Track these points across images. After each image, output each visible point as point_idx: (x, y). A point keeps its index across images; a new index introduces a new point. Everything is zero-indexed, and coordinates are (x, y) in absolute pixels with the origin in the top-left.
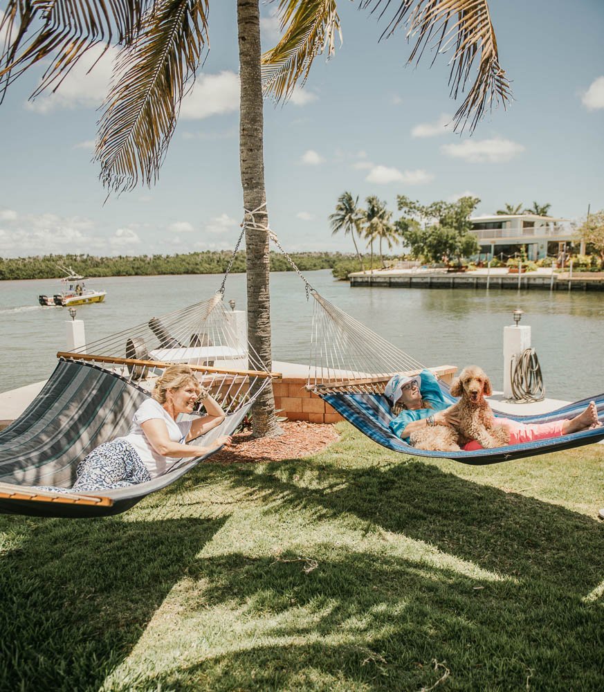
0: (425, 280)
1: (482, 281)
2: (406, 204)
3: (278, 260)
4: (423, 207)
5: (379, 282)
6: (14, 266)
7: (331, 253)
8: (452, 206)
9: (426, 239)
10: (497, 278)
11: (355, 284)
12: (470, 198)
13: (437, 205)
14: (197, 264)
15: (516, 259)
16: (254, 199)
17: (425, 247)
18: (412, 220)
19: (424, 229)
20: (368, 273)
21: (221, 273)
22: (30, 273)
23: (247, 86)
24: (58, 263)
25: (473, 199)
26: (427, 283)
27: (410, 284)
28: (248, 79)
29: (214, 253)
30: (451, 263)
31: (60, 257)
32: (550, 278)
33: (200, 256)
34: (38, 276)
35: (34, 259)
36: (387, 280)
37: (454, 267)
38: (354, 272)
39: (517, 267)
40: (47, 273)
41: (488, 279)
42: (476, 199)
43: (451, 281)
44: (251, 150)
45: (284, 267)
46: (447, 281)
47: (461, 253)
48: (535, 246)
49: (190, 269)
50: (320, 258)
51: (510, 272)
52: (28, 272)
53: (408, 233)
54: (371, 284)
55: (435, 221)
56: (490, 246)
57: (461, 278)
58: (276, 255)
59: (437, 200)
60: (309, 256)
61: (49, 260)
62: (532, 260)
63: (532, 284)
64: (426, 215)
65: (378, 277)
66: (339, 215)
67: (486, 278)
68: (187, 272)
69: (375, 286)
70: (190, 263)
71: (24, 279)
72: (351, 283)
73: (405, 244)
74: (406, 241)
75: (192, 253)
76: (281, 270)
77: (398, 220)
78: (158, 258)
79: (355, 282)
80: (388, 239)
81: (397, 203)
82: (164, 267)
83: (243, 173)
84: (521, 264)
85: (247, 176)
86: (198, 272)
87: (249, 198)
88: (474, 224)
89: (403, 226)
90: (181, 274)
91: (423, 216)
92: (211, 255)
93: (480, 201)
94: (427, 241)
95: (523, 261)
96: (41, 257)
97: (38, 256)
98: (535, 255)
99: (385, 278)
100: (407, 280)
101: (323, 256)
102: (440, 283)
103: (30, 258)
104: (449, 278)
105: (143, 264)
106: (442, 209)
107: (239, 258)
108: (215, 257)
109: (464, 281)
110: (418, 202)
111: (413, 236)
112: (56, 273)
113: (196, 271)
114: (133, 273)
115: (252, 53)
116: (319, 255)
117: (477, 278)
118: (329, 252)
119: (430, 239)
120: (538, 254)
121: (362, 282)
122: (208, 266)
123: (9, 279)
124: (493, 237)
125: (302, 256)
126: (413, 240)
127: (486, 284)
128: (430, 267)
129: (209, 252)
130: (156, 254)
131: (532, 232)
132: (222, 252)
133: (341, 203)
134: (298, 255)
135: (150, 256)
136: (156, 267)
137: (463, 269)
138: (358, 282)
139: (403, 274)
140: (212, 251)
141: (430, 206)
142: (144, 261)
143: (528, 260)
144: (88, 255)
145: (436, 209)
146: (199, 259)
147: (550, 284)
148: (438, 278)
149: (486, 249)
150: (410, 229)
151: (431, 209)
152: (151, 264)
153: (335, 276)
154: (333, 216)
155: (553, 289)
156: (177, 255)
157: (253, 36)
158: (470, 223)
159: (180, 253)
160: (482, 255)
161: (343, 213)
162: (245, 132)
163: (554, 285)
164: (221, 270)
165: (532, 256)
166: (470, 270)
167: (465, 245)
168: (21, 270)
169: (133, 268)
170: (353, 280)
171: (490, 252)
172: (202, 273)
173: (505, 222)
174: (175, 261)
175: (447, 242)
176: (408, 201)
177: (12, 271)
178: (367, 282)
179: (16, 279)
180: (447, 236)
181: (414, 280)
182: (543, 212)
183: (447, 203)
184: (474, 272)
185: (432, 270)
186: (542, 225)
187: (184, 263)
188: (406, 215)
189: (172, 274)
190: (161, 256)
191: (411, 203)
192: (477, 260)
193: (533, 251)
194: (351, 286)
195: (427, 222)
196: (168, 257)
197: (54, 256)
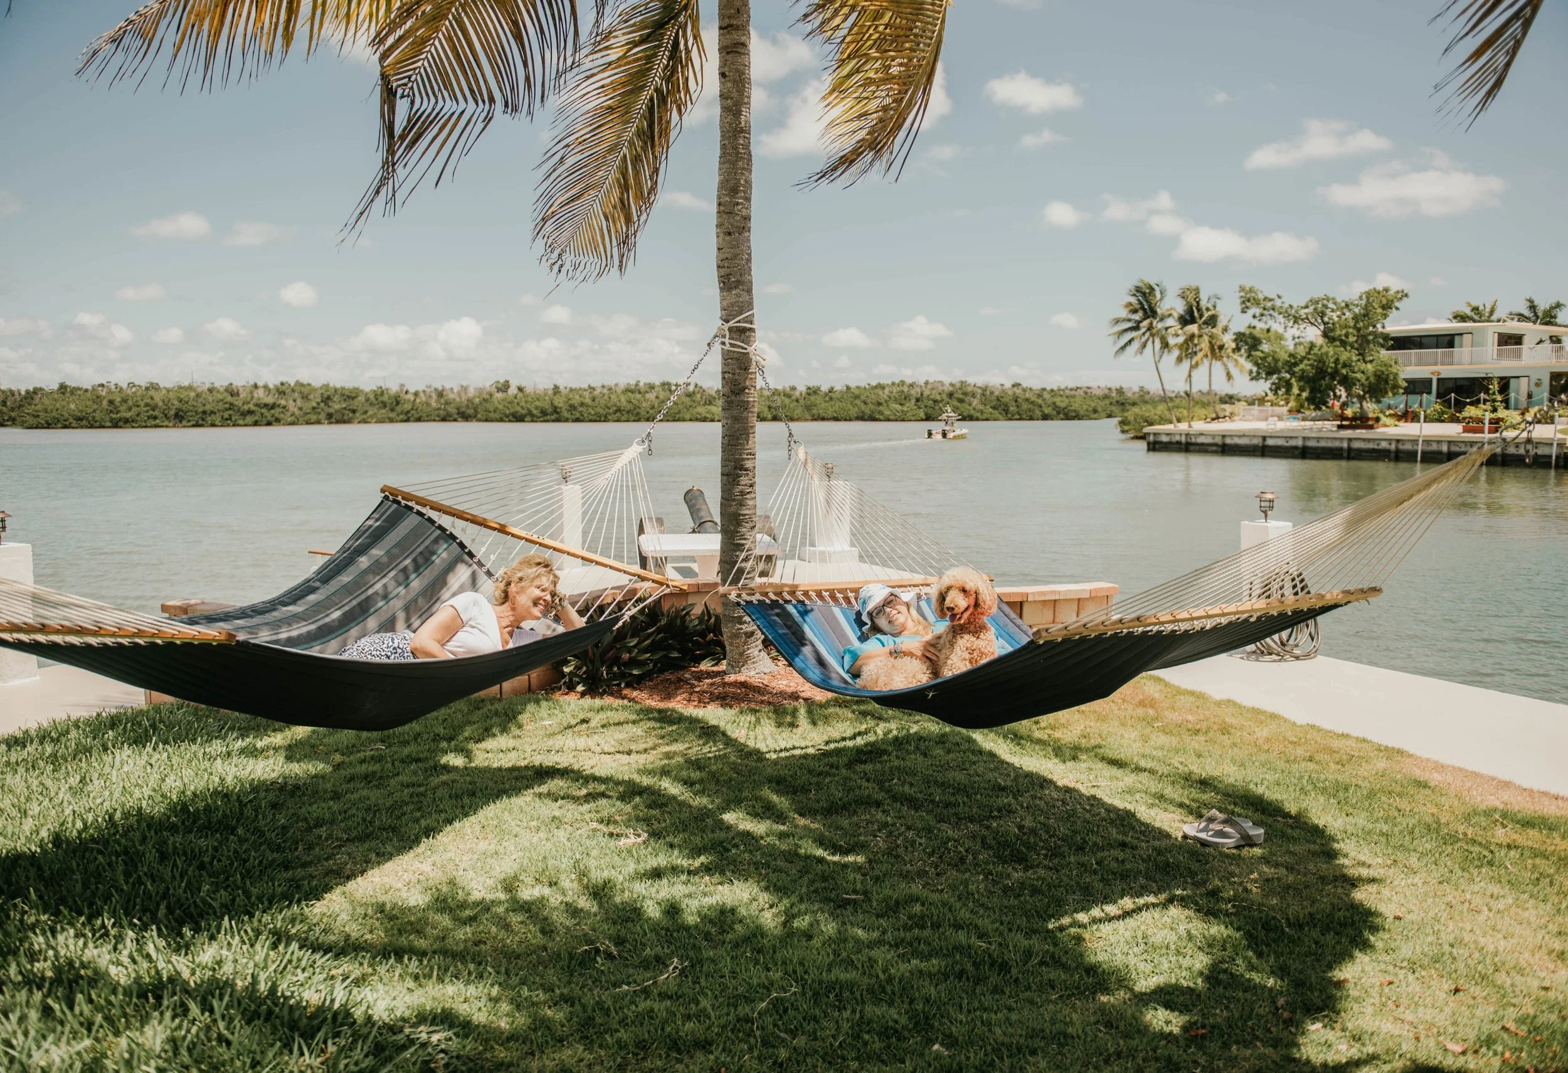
0: (1292, 443)
1: (1408, 447)
2: (1257, 303)
3: (1027, 400)
4: (1291, 306)
5: (1203, 444)
6: (577, 399)
7: (1130, 389)
8: (1347, 306)
9: (1296, 364)
10: (1438, 442)
11: (1156, 446)
12: (1386, 290)
13: (1317, 303)
14: (880, 404)
15: (1482, 405)
16: (732, 305)
17: (1293, 380)
18: (1268, 331)
19: (1291, 348)
20: (1183, 426)
21: (922, 420)
22: (602, 411)
23: (726, 142)
24: (647, 396)
25: (1392, 292)
26: (1296, 448)
27: (1262, 449)
28: (729, 132)
29: (911, 385)
30: (1349, 412)
31: (652, 387)
32: (1552, 444)
33: (887, 391)
34: (615, 417)
35: (610, 389)
36: (1218, 440)
37: (1354, 419)
38: (1160, 424)
39: (1480, 421)
40: (628, 412)
41: (1420, 443)
42: (1398, 292)
43: (1345, 445)
44: (729, 234)
45: (1038, 413)
46: (1337, 444)
47: (1365, 393)
48: (1524, 381)
49: (868, 412)
50: (1106, 397)
51: (1466, 430)
52: (599, 410)
53: (1259, 354)
54: (1187, 446)
55: (1313, 334)
56: (1430, 381)
57: (1364, 440)
58: (1024, 390)
59: (1318, 294)
60: (1086, 393)
61: (632, 392)
62: (1516, 409)
63: (1513, 455)
64: (1295, 322)
65: (1202, 434)
66: (1129, 320)
67: (1415, 441)
68: (861, 418)
69: (1195, 451)
70: (869, 401)
71: (591, 421)
72: (1149, 444)
73: (1254, 374)
74: (1255, 369)
75: (874, 383)
76: (1031, 419)
77: (1242, 330)
78: (815, 392)
79: (1155, 443)
80: (1225, 365)
81: (1239, 301)
82: (823, 407)
83: (719, 267)
84: (1488, 416)
85: (723, 271)
86: (881, 417)
87: (725, 303)
88: (1393, 339)
89: (1248, 342)
90: (850, 420)
91: (1291, 324)
92: (906, 389)
93: (1406, 295)
94: (1296, 369)
95: (1495, 410)
96: (622, 386)
97: (616, 385)
98: (1523, 398)
99: (1214, 436)
100: (1257, 441)
101: (1114, 395)
102: (1323, 448)
103: (603, 387)
104: (1341, 439)
105: (787, 401)
106: (1328, 312)
107: (956, 395)
108: (913, 392)
109: (1371, 446)
110: (1279, 297)
111: (1270, 359)
112: (643, 413)
113: (877, 417)
114: (770, 416)
115: (735, 95)
116: (1106, 391)
117: (1398, 441)
118: (1124, 386)
119: (1302, 366)
120: (1530, 396)
121: (1170, 443)
122: (898, 407)
123: (567, 420)
124: (1436, 364)
125: (1073, 393)
126: (1267, 368)
127: (1416, 452)
128: (1304, 419)
129: (903, 383)
130: (811, 385)
131: (1518, 355)
132: (927, 383)
133: (1133, 300)
134: (1067, 392)
135: (802, 388)
136: (808, 408)
137: (1370, 423)
138: (1161, 442)
139: (1250, 430)
140: (909, 381)
141: (1303, 304)
142: (789, 396)
143: (1507, 408)
144: (696, 385)
145: (1319, 311)
146: (884, 395)
147: (1551, 456)
148: (1318, 439)
149: (1417, 387)
150: (1265, 347)
151: (1306, 311)
152: (802, 402)
153: (1123, 432)
154: (1117, 321)
155: (1557, 467)
156: (848, 388)
157: (737, 70)
158: (1386, 337)
159: (853, 385)
160: (1411, 397)
161: (1137, 317)
162: (722, 208)
163: (1557, 457)
164: (922, 415)
165: (1517, 400)
166: (1385, 426)
167: (1372, 379)
168: (587, 406)
169: (770, 407)
170: (1151, 438)
171: (1429, 393)
172: (889, 420)
173: (1461, 334)
174: (843, 397)
175: (1336, 372)
176: (1261, 296)
177: (572, 408)
178: (1179, 443)
179: (577, 420)
180: (1337, 361)
181: (1270, 442)
182: (1549, 318)
183: (1339, 300)
184: (1392, 430)
185: (1308, 424)
186: (1541, 342)
187: (858, 402)
188: (1255, 322)
189: (836, 419)
190: (819, 388)
191: (1265, 299)
192: (1402, 406)
193: (1519, 390)
194: (1149, 450)
195: (1297, 333)
196: (831, 390)
197: (641, 384)
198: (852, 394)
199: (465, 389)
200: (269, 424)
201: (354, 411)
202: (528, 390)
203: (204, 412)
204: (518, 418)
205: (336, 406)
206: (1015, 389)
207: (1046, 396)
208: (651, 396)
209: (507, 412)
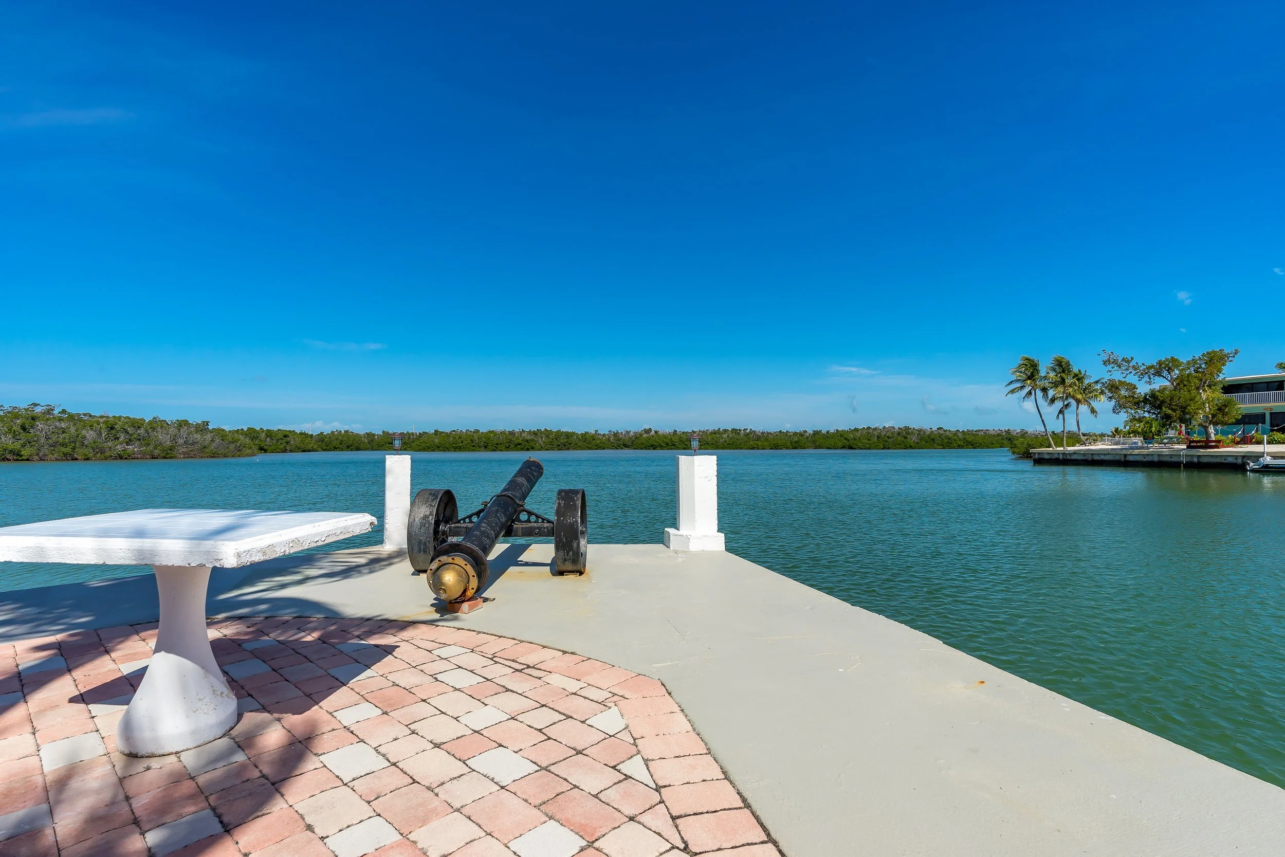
0: (1149, 458)
11: (1040, 461)
20: (1059, 449)
29: (875, 429)
30: (1193, 436)
37: (1199, 442)
38: (1040, 447)
43: (1180, 459)
46: (1175, 459)
50: (999, 435)
57: (1212, 456)
58: (945, 431)
72: (1034, 460)
79: (1039, 459)
86: (856, 447)
104: (1192, 456)
106: (1174, 368)
113: (854, 446)
121: (1051, 459)
122: (866, 441)
124: (1268, 402)
125: (977, 433)
138: (1044, 459)
145: (1167, 367)
149: (1252, 419)
152: (810, 439)
153: (1013, 454)
166: (1229, 446)
170: (1036, 457)
183: (1183, 360)
184: (1237, 449)
192: (1240, 432)
194: (1034, 464)
196: (828, 432)
197: (721, 430)
198: (840, 434)
199: (628, 432)
200: (528, 450)
201: (570, 444)
202: (660, 433)
203: (497, 444)
204: (654, 447)
205: (563, 440)
206: (939, 431)
207: (960, 435)
208: (725, 436)
209: (648, 444)
